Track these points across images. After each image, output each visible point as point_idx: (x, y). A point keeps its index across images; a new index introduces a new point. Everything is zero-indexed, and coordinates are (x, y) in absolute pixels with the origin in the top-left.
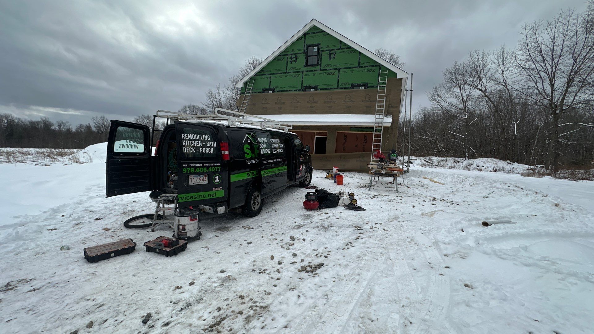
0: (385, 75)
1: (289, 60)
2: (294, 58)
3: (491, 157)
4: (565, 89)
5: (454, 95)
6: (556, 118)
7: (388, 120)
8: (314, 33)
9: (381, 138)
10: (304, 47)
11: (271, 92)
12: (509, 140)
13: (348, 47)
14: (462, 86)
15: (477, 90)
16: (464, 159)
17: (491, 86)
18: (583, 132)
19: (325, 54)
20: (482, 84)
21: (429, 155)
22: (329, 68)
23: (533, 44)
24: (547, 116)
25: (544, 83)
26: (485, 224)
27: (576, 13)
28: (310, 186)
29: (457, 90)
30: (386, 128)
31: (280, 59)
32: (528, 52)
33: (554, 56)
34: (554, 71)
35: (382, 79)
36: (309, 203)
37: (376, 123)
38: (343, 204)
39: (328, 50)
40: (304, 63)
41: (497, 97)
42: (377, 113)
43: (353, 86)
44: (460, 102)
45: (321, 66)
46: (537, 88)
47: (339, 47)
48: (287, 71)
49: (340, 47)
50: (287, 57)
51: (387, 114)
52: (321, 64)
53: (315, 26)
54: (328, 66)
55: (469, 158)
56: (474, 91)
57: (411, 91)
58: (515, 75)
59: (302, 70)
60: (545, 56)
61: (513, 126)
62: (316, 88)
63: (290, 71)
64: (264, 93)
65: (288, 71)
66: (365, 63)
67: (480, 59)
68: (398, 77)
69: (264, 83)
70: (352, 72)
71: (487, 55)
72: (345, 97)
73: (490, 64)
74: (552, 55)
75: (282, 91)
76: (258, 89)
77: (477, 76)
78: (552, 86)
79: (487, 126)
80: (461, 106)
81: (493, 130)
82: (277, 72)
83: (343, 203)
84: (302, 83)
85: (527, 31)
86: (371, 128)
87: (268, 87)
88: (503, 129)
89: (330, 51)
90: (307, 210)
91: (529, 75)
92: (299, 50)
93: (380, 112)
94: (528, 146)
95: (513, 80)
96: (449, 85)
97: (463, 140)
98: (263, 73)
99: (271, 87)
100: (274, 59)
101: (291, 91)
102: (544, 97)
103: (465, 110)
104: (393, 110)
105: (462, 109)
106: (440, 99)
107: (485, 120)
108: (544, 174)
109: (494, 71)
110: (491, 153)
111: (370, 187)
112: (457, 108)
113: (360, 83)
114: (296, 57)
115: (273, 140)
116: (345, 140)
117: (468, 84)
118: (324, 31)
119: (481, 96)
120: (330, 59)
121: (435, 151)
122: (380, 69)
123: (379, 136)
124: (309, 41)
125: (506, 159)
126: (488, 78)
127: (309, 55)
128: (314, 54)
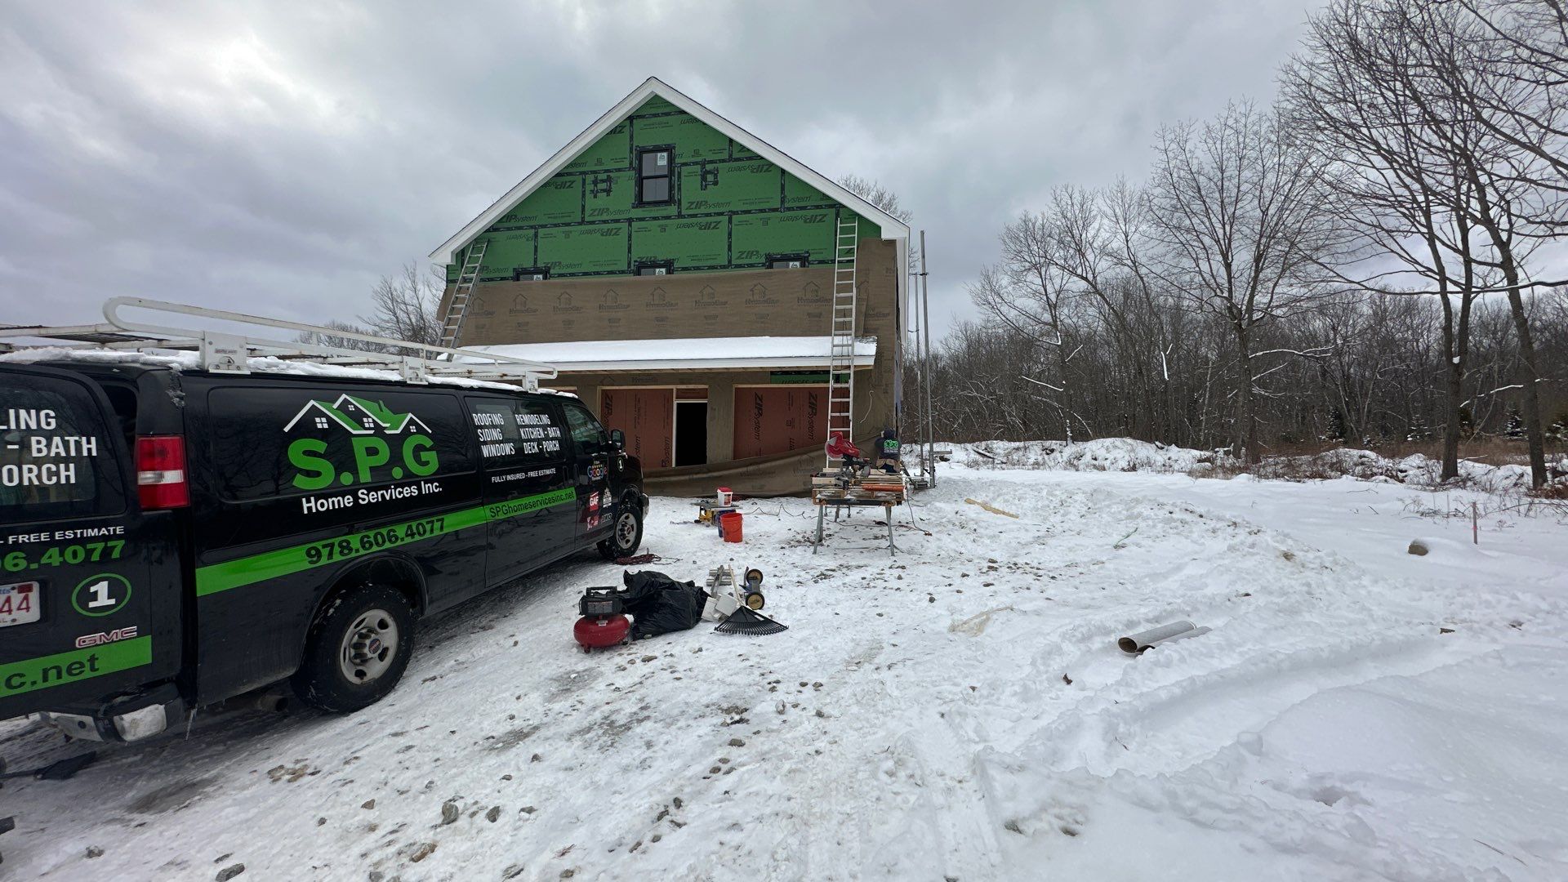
0: (852, 230)
1: (590, 187)
2: (603, 181)
3: (1120, 435)
4: (1253, 274)
5: (1029, 290)
6: (1244, 340)
7: (867, 350)
8: (656, 115)
9: (851, 400)
10: (631, 152)
11: (541, 276)
12: (1153, 394)
13: (748, 155)
14: (1043, 269)
15: (1076, 278)
16: (1064, 443)
17: (1106, 271)
18: (1293, 371)
19: (690, 174)
20: (1087, 264)
21: (987, 437)
22: (703, 210)
23: (1182, 173)
24: (1223, 336)
25: (1211, 261)
26: (1129, 646)
27: (1257, 109)
28: (638, 554)
29: (1033, 278)
30: (862, 374)
31: (563, 185)
32: (1173, 191)
33: (1226, 200)
34: (1228, 234)
35: (843, 242)
36: (592, 627)
37: (834, 357)
38: (717, 616)
39: (696, 163)
40: (631, 197)
41: (1120, 296)
42: (837, 332)
43: (771, 261)
44: (1044, 309)
45: (680, 204)
46: (1200, 272)
47: (725, 156)
48: (583, 218)
49: (731, 156)
50: (584, 181)
51: (863, 333)
52: (680, 200)
53: (657, 96)
54: (699, 205)
55: (1074, 439)
56: (1071, 280)
57: (924, 274)
58: (1151, 243)
59: (626, 216)
60: (1208, 200)
61: (1158, 360)
62: (669, 265)
63: (591, 219)
64: (518, 280)
65: (587, 219)
66: (799, 199)
67: (1075, 207)
68: (885, 235)
69: (518, 251)
70: (766, 222)
71: (1090, 197)
72: (752, 290)
73: (1099, 218)
74: (1222, 197)
75: (572, 275)
76: (498, 270)
77: (1073, 245)
78: (1228, 266)
79: (1105, 365)
80: (1047, 317)
81: (1120, 372)
82: (556, 221)
83: (717, 611)
84: (630, 251)
85: (1167, 143)
86: (820, 374)
87: (528, 264)
88: (1140, 369)
89: (703, 164)
90: (587, 651)
91: (1182, 243)
92: (616, 161)
93: (843, 328)
94: (1193, 407)
95: (1149, 253)
96: (1016, 266)
97: (1058, 397)
98: (512, 224)
99: (540, 264)
100: (546, 185)
101: (598, 273)
102: (1215, 291)
103: (1055, 326)
104: (877, 322)
105: (1049, 324)
106: (998, 300)
107: (1100, 352)
108: (1234, 471)
109: (1108, 235)
110: (1119, 426)
111: (818, 540)
112: (1039, 321)
113: (787, 251)
114: (609, 179)
115: (527, 419)
116: (759, 408)
117: (1057, 264)
118: (683, 112)
119: (1087, 293)
120: (704, 188)
121: (1000, 428)
122: (837, 215)
123: (844, 393)
124: (644, 139)
125: (1153, 437)
126: (1098, 251)
127: (644, 175)
128: (658, 174)
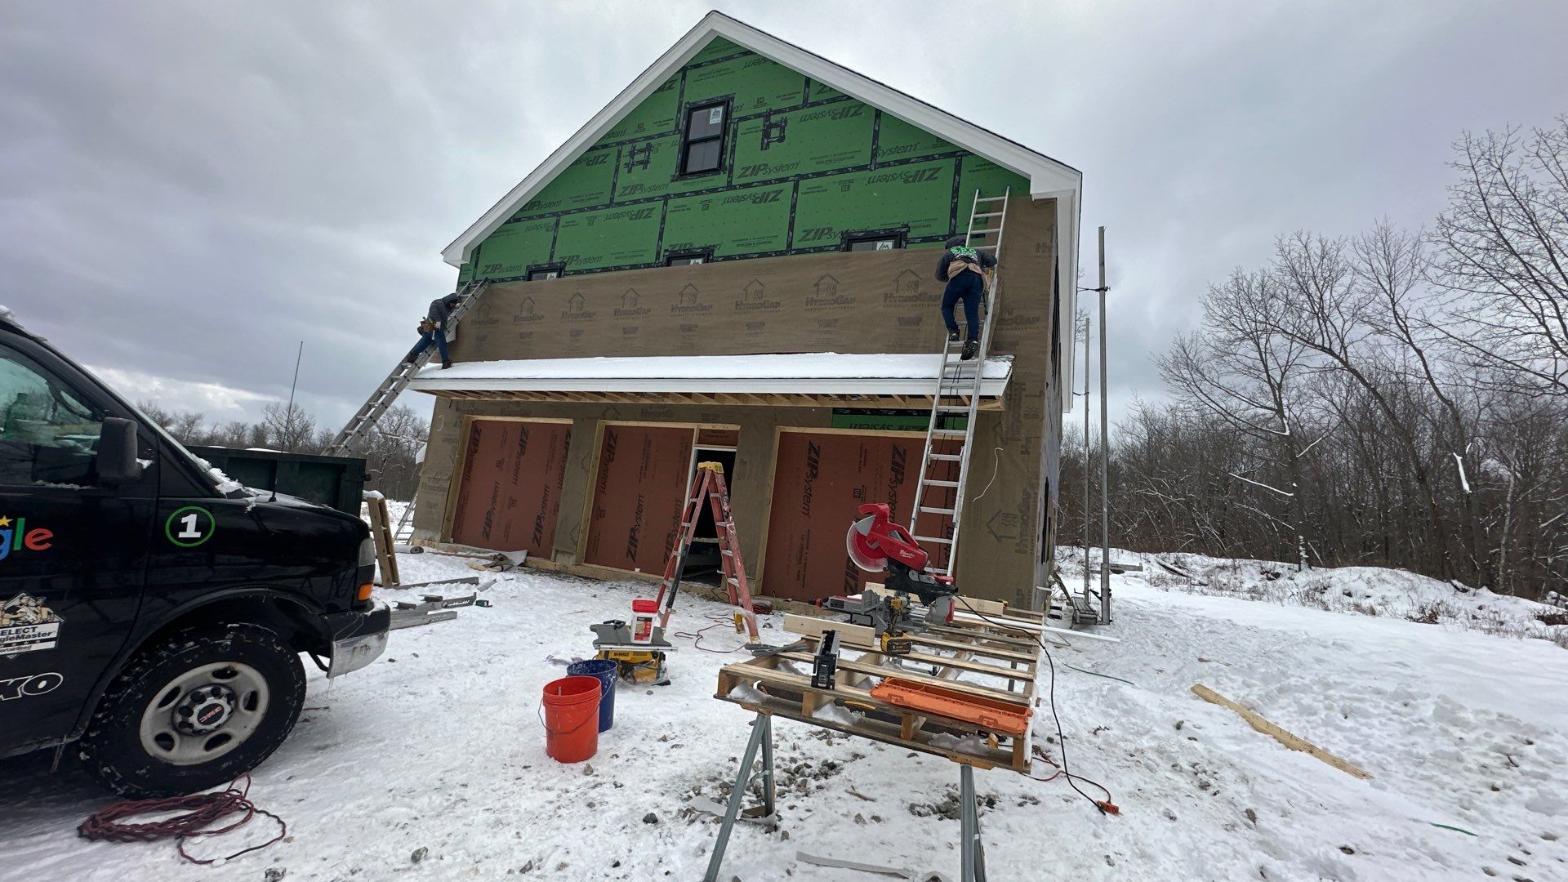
1: (624, 160)
2: (642, 151)
3: (1392, 566)
5: (1241, 366)
7: (998, 372)
8: (713, 62)
10: (679, 111)
11: (555, 275)
13: (830, 96)
14: (1263, 339)
15: (1313, 350)
16: (1296, 566)
19: (749, 131)
20: (1331, 329)
21: (1172, 548)
22: (761, 177)
29: (1247, 350)
39: (759, 115)
40: (672, 167)
43: (849, 241)
44: (1263, 388)
45: (731, 171)
47: (799, 101)
48: (612, 200)
49: (806, 100)
50: (620, 152)
51: (992, 350)
52: (731, 166)
53: (718, 38)
54: (756, 170)
55: (1312, 563)
56: (1304, 352)
57: (1101, 290)
59: (663, 192)
62: (707, 254)
63: (622, 199)
64: (530, 280)
65: (617, 199)
66: (898, 150)
67: (1312, 259)
68: (1037, 190)
69: (535, 247)
70: (846, 186)
71: (1335, 247)
73: (1348, 273)
75: (590, 271)
76: (511, 269)
80: (1267, 399)
82: (581, 206)
84: (660, 239)
86: (912, 416)
87: (543, 260)
89: (767, 116)
92: (660, 124)
96: (1222, 335)
98: (534, 212)
100: (576, 162)
101: (619, 268)
103: (1279, 411)
105: (1271, 408)
112: (1253, 404)
113: (875, 226)
114: (648, 148)
117: (1283, 332)
118: (748, 53)
119: (1332, 369)
120: (765, 147)
121: (1189, 538)
122: (959, 168)
124: (696, 93)
126: (1349, 314)
127: (692, 137)
128: (710, 134)
